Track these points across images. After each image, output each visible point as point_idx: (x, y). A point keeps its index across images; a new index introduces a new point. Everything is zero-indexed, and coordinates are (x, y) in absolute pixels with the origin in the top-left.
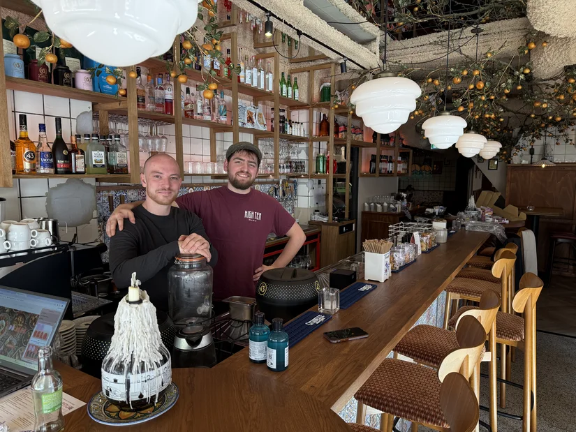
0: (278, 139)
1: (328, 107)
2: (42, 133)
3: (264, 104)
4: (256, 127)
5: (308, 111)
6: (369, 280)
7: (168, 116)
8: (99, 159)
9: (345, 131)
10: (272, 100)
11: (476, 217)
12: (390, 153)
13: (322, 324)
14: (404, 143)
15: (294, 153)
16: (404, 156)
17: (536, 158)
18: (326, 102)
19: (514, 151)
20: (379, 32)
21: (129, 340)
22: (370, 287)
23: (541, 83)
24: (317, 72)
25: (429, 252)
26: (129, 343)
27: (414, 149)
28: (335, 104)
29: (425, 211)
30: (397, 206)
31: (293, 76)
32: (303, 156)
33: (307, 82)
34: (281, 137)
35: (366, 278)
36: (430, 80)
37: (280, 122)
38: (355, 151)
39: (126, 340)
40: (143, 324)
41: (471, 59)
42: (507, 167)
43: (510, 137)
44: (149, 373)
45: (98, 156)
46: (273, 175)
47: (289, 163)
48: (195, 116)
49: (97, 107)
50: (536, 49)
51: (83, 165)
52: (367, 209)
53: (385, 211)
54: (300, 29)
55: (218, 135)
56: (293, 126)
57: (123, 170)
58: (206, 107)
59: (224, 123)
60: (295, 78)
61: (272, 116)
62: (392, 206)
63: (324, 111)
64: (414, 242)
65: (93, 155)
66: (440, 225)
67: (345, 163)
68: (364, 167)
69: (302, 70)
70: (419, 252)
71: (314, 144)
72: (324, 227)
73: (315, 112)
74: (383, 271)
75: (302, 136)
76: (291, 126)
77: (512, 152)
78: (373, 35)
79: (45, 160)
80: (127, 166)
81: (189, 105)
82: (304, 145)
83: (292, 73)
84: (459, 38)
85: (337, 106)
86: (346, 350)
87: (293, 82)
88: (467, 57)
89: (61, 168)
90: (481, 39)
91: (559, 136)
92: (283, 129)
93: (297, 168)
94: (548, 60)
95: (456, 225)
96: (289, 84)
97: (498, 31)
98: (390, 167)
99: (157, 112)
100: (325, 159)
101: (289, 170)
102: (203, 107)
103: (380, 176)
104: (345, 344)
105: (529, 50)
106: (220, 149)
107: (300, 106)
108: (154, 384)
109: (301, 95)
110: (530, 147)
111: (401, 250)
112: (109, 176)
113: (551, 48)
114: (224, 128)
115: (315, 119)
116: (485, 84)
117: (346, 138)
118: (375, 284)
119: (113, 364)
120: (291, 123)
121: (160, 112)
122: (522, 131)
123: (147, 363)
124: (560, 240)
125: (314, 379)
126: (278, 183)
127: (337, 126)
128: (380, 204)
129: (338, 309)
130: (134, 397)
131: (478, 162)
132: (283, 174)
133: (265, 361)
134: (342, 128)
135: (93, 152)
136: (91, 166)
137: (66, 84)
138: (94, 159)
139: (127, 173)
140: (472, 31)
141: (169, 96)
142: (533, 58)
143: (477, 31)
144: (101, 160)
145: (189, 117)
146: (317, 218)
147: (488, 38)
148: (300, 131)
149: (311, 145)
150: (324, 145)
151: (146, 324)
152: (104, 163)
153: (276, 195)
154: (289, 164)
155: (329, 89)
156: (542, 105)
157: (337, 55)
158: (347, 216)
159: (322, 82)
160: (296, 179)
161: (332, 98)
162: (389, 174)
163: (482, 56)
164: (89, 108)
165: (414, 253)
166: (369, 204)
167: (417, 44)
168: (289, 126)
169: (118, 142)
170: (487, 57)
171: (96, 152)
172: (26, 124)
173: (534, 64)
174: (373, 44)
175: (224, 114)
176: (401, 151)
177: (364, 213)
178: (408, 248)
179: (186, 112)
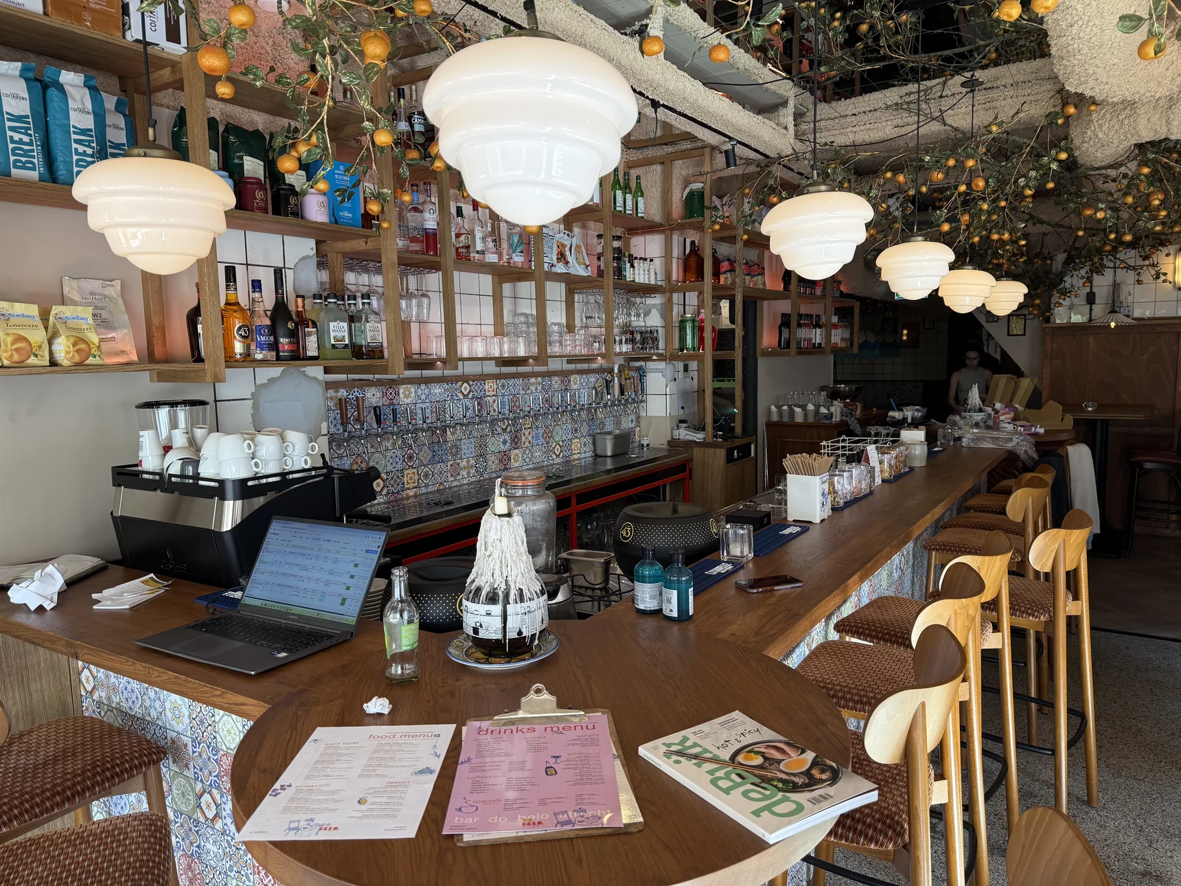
0: (611, 290)
1: (700, 228)
2: (257, 295)
3: (584, 227)
4: (572, 271)
5: (663, 236)
6: (794, 521)
7: (430, 257)
8: (339, 335)
9: (732, 270)
10: (600, 220)
11: (982, 424)
12: (814, 309)
13: (729, 574)
14: (842, 288)
15: (638, 315)
16: (844, 314)
17: (1098, 310)
18: (696, 220)
19: (1055, 298)
20: (793, 91)
21: (501, 562)
22: (799, 529)
23: (1093, 173)
24: (678, 164)
25: (896, 479)
26: (501, 567)
27: (863, 300)
28: (714, 223)
29: (887, 416)
30: (833, 409)
31: (634, 173)
32: (654, 320)
33: (658, 184)
34: (616, 286)
35: (790, 519)
36: (889, 175)
37: (614, 258)
38: (750, 308)
39: (498, 562)
40: (516, 542)
41: (964, 133)
42: (1044, 329)
43: (1048, 272)
44: (528, 603)
45: (338, 330)
46: (603, 356)
47: (629, 333)
48: (472, 255)
49: (325, 247)
50: (1079, 117)
51: (316, 345)
52: (775, 418)
53: (811, 419)
54: (657, 99)
55: (507, 288)
56: (636, 265)
57: (375, 353)
58: (490, 240)
59: (520, 265)
60: (638, 177)
61: (600, 249)
62: (823, 410)
63: (692, 236)
64: (867, 460)
65: (331, 328)
66: (914, 437)
67: (732, 332)
68: (768, 338)
69: (649, 162)
70: (878, 481)
71: (675, 296)
72: (697, 452)
73: (676, 238)
74: (819, 505)
75: (653, 282)
76: (632, 266)
77: (1054, 300)
78: (781, 96)
79: (263, 339)
80: (382, 346)
81: (462, 238)
82: (656, 300)
83: (630, 168)
84: (941, 97)
85: (717, 227)
86: (773, 600)
87: (633, 184)
88: (956, 129)
89: (284, 352)
90: (980, 96)
91: (1142, 267)
92: (619, 272)
93: (644, 341)
94: (1100, 135)
95: (944, 437)
96: (626, 188)
97: (1011, 81)
98: (817, 336)
99: (412, 252)
100: (697, 324)
101: (630, 346)
102: (484, 239)
103: (799, 353)
104: (769, 594)
105: (1067, 118)
106: (509, 311)
107: (648, 228)
108: (535, 618)
109: (648, 207)
110: (1088, 290)
111: (845, 474)
112: (355, 362)
113: (1104, 115)
114: (518, 275)
115: (676, 252)
116: (987, 182)
117: (734, 283)
118: (805, 525)
119: (484, 593)
120: (632, 259)
121: (417, 252)
122: (1069, 261)
123: (525, 591)
124: (1148, 466)
125: (735, 627)
126: (611, 371)
127: (716, 262)
128: (799, 406)
129: (751, 555)
130: (512, 634)
131: (988, 322)
132: (620, 354)
133: (661, 609)
134: (725, 265)
135: (332, 324)
136: (328, 346)
137: (292, 213)
138: (332, 334)
139: (383, 357)
140: (963, 85)
141: (431, 223)
142: (1075, 132)
143: (972, 85)
144: (344, 337)
145: (464, 258)
146: (684, 434)
147: (993, 94)
148: (649, 274)
149: (670, 300)
150: (692, 298)
151: (520, 543)
152: (347, 342)
153: (608, 393)
154: (629, 336)
155: (701, 194)
156: (1095, 214)
157: (718, 136)
158: (738, 430)
159: (687, 183)
160: (643, 363)
161: (707, 212)
162: (815, 349)
163: (983, 131)
164: (312, 249)
165: (868, 480)
166: (779, 407)
167: (862, 109)
168: (628, 265)
169: (366, 306)
170: (990, 132)
171: (335, 324)
172: (235, 281)
173: (1077, 142)
174: (782, 111)
175: (519, 250)
176: (838, 305)
177: (770, 425)
178: (857, 471)
179: (457, 249)
